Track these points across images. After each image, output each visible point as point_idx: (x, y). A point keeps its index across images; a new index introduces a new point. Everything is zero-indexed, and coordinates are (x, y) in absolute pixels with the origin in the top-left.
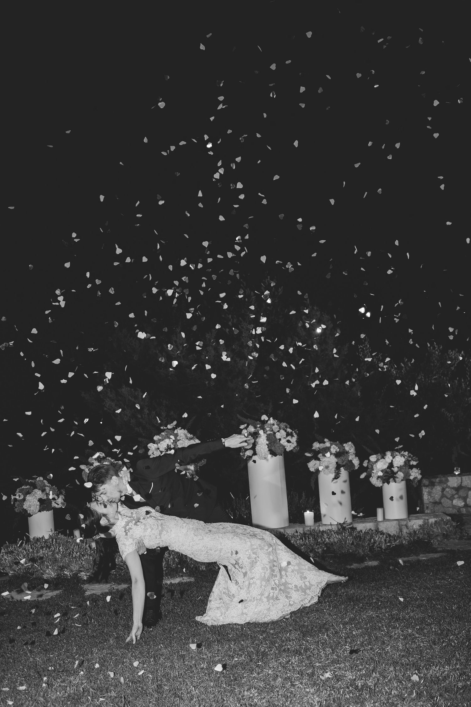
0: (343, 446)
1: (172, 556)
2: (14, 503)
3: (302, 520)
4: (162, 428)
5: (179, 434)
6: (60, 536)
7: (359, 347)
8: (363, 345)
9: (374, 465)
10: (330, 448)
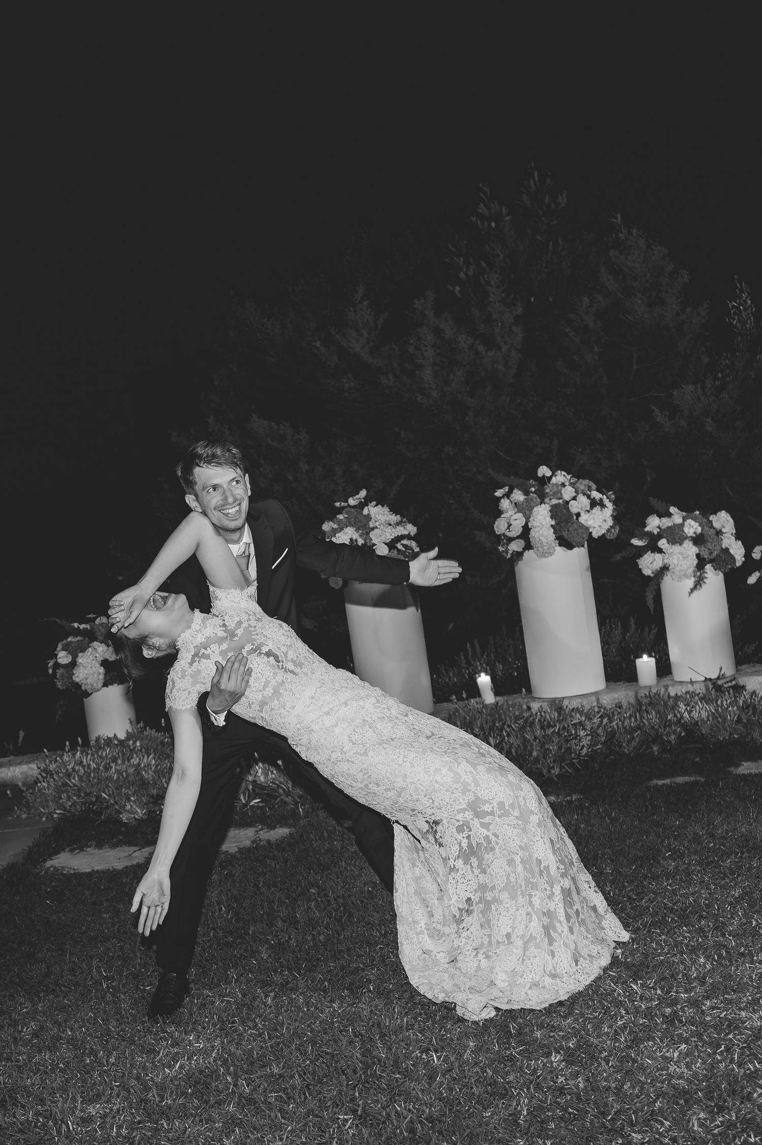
0: (708, 519)
2: (54, 672)
3: (631, 676)
4: (337, 504)
5: (373, 516)
6: (149, 732)
7: (729, 306)
8: (737, 301)
10: (682, 525)
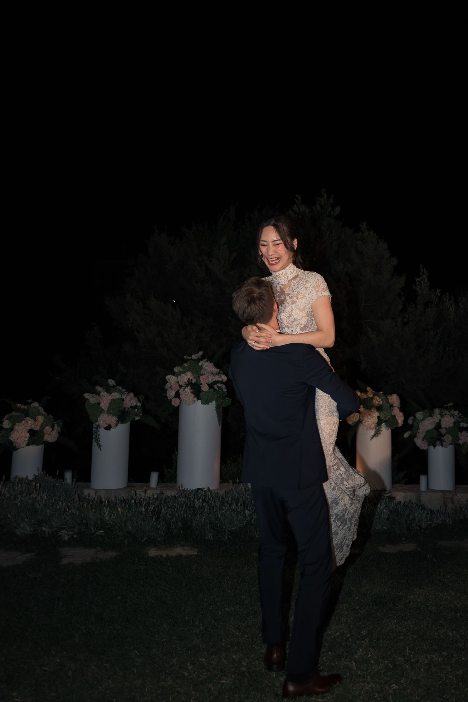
0: (387, 397)
1: (174, 519)
4: (185, 357)
5: (204, 367)
6: (47, 477)
7: (417, 280)
8: (421, 278)
9: (420, 424)
10: (372, 399)
